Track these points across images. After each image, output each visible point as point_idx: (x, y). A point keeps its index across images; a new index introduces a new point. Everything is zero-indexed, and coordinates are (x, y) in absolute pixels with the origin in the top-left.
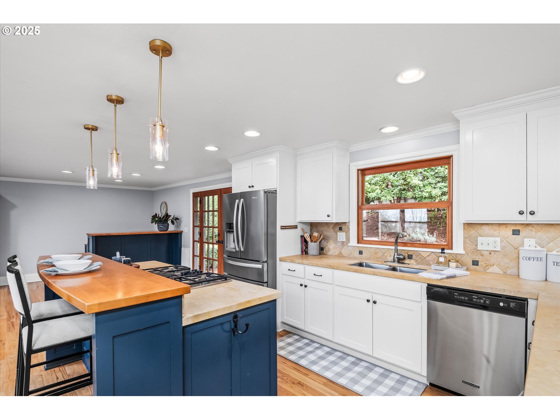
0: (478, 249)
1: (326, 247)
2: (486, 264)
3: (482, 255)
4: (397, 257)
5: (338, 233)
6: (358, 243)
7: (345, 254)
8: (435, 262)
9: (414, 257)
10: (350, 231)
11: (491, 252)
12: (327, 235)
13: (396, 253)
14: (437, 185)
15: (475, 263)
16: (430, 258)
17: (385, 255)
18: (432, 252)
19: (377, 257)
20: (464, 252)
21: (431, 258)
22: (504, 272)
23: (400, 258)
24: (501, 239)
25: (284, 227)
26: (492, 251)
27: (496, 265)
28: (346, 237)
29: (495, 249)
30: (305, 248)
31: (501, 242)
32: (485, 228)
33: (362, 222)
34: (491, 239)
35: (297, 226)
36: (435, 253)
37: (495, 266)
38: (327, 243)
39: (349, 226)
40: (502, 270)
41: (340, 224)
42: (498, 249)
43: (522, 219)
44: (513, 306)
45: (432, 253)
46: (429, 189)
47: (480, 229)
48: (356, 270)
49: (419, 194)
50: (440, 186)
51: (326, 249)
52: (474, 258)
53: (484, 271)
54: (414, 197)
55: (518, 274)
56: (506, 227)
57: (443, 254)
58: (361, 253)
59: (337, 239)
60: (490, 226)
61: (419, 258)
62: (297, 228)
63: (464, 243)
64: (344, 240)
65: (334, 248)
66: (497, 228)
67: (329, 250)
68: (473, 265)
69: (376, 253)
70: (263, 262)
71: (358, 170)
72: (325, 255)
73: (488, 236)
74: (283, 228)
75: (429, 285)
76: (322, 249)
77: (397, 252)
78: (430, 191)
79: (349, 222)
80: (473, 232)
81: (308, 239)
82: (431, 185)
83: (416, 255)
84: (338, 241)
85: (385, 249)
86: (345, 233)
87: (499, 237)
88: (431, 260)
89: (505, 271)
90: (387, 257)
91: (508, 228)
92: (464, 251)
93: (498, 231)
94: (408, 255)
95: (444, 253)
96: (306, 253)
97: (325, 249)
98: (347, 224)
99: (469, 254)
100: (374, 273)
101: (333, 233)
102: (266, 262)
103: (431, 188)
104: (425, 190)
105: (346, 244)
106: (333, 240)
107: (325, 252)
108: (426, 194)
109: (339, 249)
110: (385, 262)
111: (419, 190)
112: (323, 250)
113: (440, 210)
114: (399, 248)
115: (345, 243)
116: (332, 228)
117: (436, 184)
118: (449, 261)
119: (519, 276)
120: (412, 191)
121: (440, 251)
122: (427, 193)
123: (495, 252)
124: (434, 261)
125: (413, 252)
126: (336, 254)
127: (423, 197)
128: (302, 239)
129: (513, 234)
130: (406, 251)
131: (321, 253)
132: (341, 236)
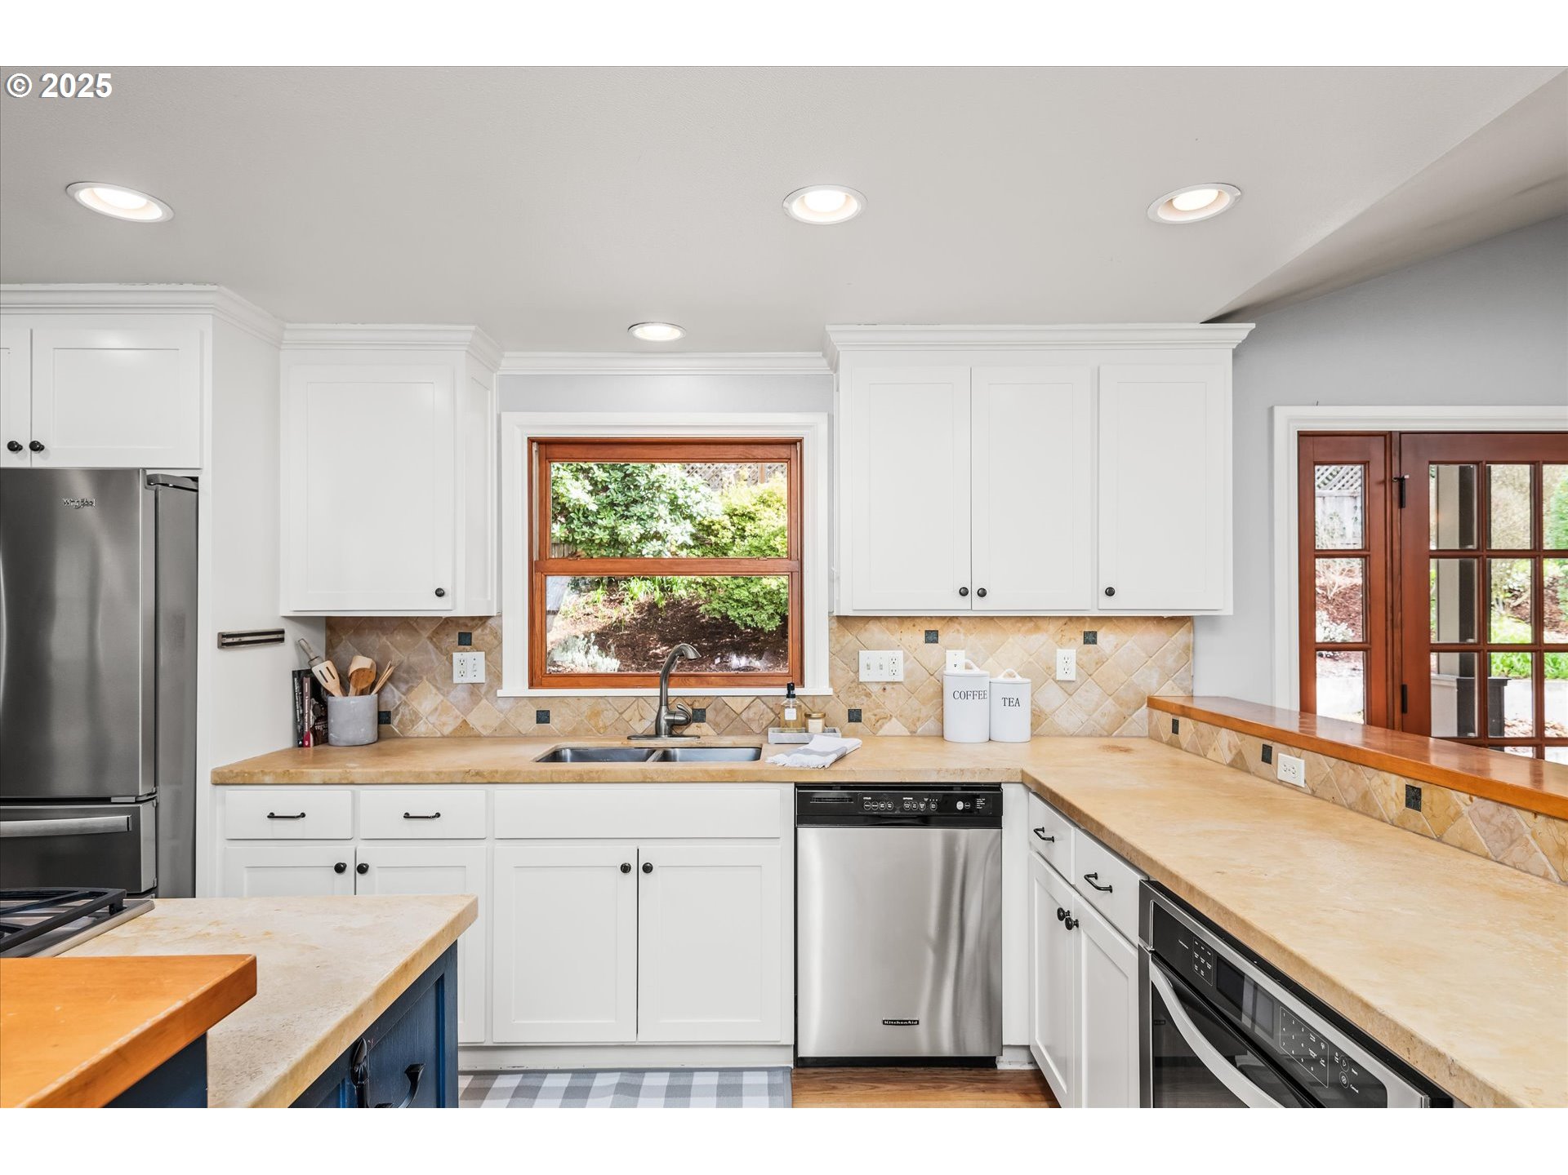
0: (861, 680)
1: (401, 710)
2: (875, 715)
3: (868, 695)
4: (668, 721)
5: (456, 656)
6: (532, 685)
7: (483, 727)
8: (764, 723)
9: (709, 715)
10: (501, 647)
11: (888, 687)
12: (405, 664)
13: (664, 708)
14: (631, 509)
15: (855, 716)
16: (751, 713)
17: (626, 716)
18: (758, 697)
19: (601, 724)
20: (831, 689)
21: (755, 713)
22: (911, 732)
23: (677, 720)
24: (904, 653)
25: (236, 640)
26: (887, 683)
27: (896, 717)
28: (487, 666)
29: (893, 677)
30: (316, 721)
31: (906, 659)
32: (874, 627)
33: (544, 614)
34: (885, 655)
35: (282, 632)
36: (763, 699)
37: (894, 719)
38: (404, 694)
39: (501, 627)
40: (908, 728)
41: (461, 621)
42: (900, 677)
43: (961, 606)
44: (981, 806)
45: (758, 700)
46: (608, 520)
47: (863, 630)
48: (581, 776)
49: (583, 533)
50: (638, 514)
51: (403, 715)
52: (851, 703)
53: (871, 733)
54: (571, 539)
55: (940, 734)
56: (914, 626)
57: (791, 700)
58: (543, 717)
59: (451, 677)
60: (884, 623)
61: (723, 716)
62: (282, 640)
63: (830, 668)
64: (481, 677)
65: (436, 709)
66: (894, 626)
67: (416, 718)
68: (850, 721)
69: (596, 714)
70: (137, 802)
71: (531, 441)
72: (399, 737)
73: (880, 647)
74: (230, 640)
75: (798, 786)
76: (383, 718)
77: (667, 705)
78: (613, 524)
79: (500, 616)
80: (849, 638)
81: (331, 684)
82: (615, 508)
83: (715, 710)
84: (455, 682)
85: (624, 699)
86: (484, 653)
87: (901, 649)
88: (754, 720)
89: (914, 728)
90: (630, 722)
91: (918, 627)
92: (830, 687)
93: (898, 636)
94: (693, 709)
95: (794, 696)
96: (322, 738)
97: (398, 717)
98: (490, 622)
99: (841, 695)
100: (645, 777)
101: (433, 657)
102: (152, 797)
103: (614, 517)
104: (599, 522)
105: (487, 693)
106: (433, 681)
107: (397, 726)
108: (602, 535)
109: (459, 713)
110: (629, 738)
111: (582, 519)
112: (388, 722)
113: (616, 581)
114: (672, 692)
115: (483, 690)
116: (430, 639)
117: (627, 506)
118: (808, 716)
119: (943, 736)
120: (563, 520)
121: (784, 691)
122: (604, 531)
123: (894, 686)
124: (761, 722)
125: (707, 699)
126: (447, 730)
127: (594, 540)
128: (301, 684)
129: (927, 641)
130: (687, 700)
131: (382, 735)
132: (469, 665)
